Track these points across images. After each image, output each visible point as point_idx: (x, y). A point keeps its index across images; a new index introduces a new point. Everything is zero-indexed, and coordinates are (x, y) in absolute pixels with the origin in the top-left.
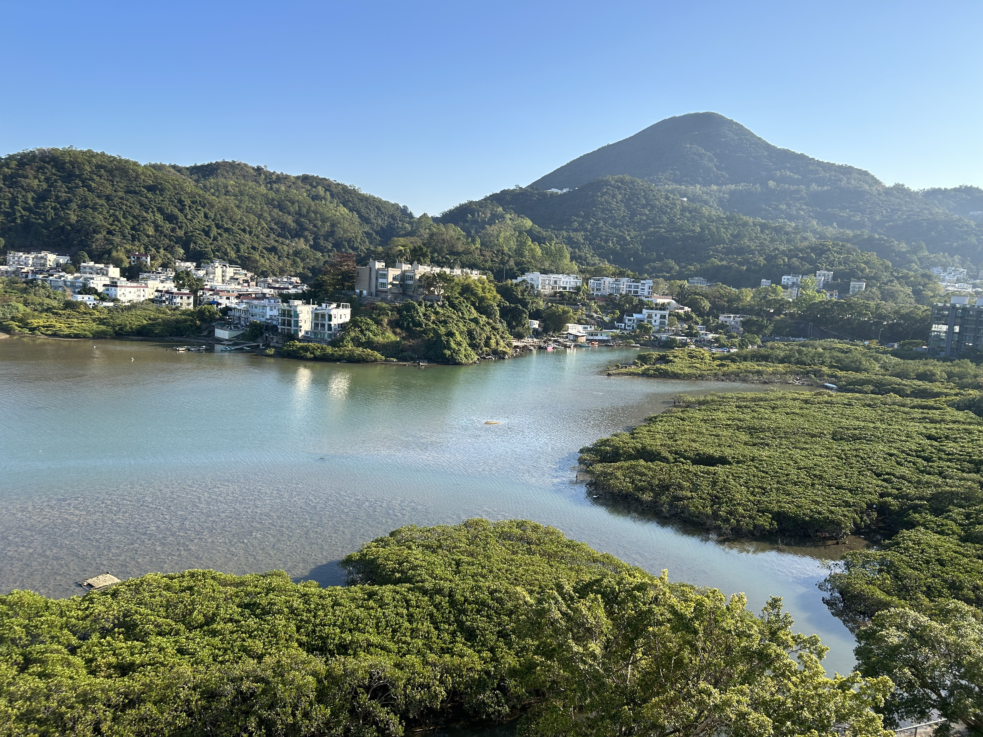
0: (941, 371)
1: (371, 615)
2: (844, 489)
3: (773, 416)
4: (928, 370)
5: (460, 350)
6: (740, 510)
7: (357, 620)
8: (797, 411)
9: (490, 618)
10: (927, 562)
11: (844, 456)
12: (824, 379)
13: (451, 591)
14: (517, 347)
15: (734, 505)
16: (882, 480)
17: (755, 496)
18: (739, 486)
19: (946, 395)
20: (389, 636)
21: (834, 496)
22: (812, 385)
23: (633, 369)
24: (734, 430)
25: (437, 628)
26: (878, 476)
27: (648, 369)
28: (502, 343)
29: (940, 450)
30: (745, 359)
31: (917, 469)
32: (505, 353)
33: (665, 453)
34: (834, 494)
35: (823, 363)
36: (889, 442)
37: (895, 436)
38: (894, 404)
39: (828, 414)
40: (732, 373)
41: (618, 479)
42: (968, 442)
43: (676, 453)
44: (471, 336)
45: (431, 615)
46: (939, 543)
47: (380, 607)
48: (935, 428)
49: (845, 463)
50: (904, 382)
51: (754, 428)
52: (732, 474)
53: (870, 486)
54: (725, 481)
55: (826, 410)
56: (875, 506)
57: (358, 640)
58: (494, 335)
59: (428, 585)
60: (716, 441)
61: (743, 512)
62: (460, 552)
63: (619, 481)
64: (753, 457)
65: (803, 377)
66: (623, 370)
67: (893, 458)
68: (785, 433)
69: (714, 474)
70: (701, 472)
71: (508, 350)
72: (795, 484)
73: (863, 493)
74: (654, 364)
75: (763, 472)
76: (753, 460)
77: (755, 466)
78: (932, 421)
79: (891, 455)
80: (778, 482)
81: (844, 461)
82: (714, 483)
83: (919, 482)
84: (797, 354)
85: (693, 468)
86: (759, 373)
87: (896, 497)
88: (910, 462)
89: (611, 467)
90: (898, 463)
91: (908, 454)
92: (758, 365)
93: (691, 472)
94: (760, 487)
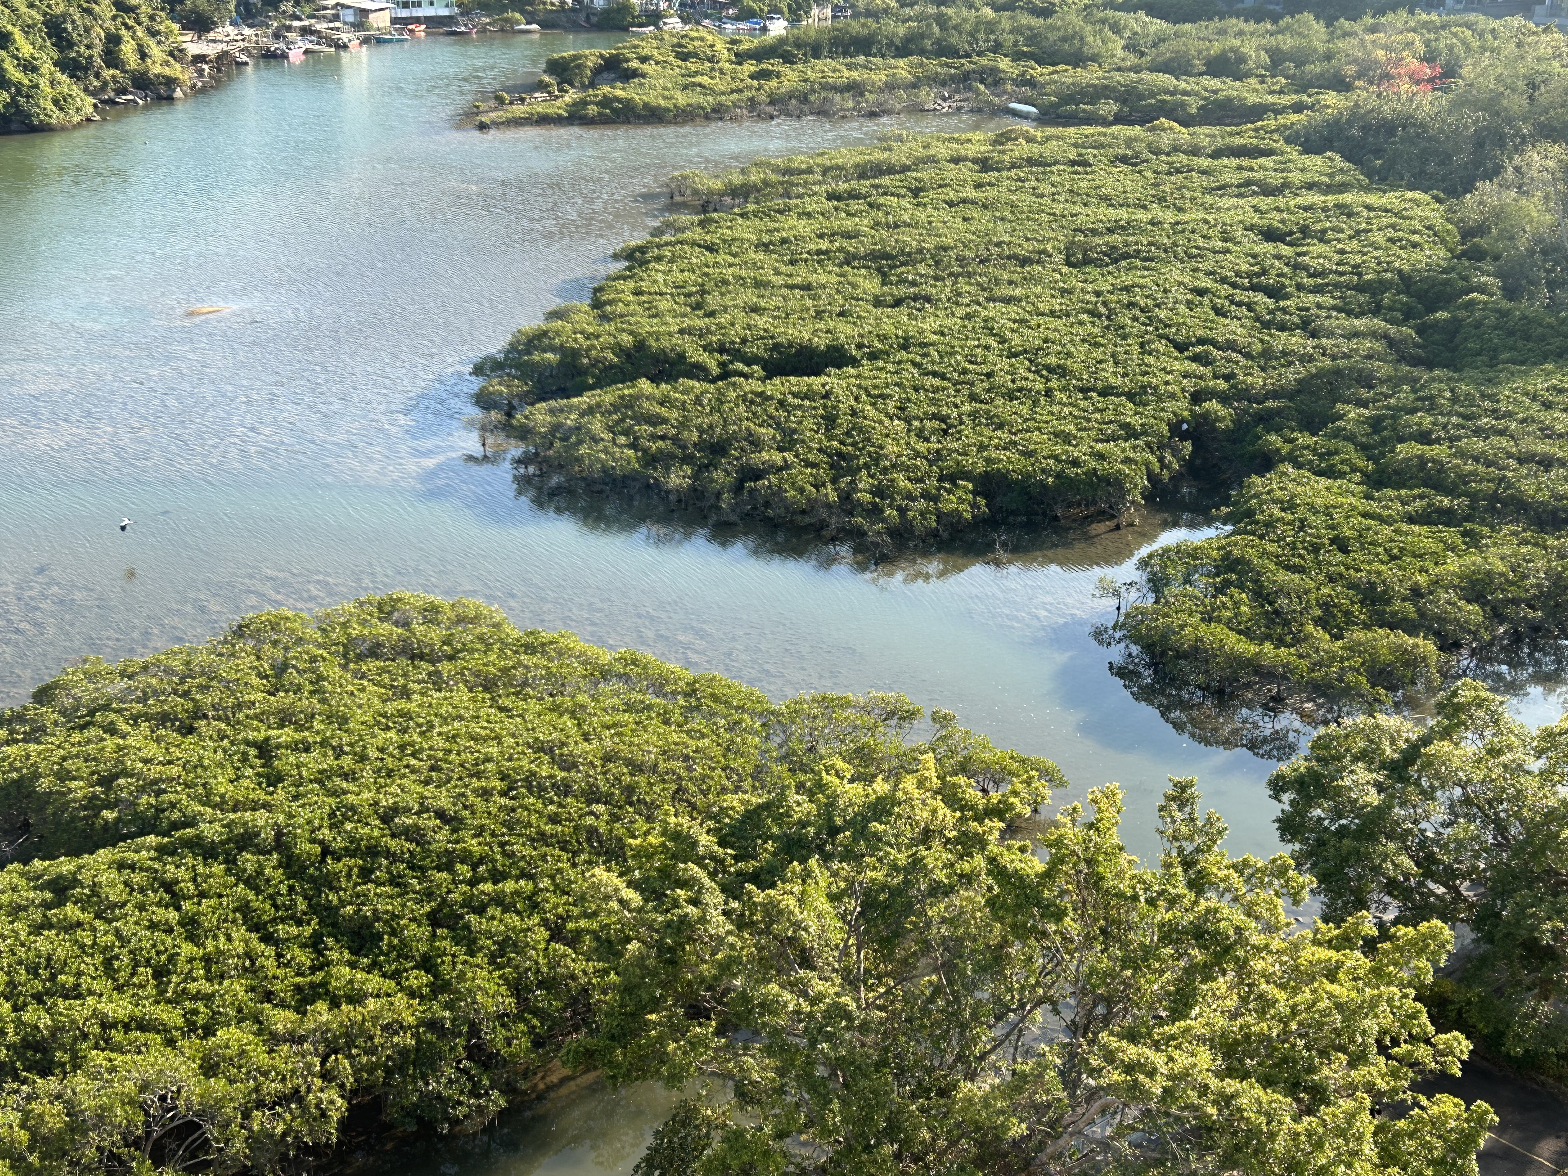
0: (1257, 50)
1: (82, 947)
2: (1118, 395)
3: (922, 216)
4: (1231, 49)
5: (37, 86)
6: (902, 482)
7: (48, 966)
8: (970, 193)
9: (398, 885)
10: (1315, 549)
11: (1103, 310)
12: (1005, 92)
13: (279, 834)
14: (200, 59)
15: (885, 471)
16: (1188, 358)
17: (927, 440)
18: (887, 422)
19: (1278, 111)
20: (151, 990)
21: (1098, 416)
22: (980, 111)
23: (539, 103)
24: (840, 266)
25: (267, 939)
26: (1181, 352)
27: (584, 103)
28: (156, 51)
29: (1296, 267)
30: (816, 51)
31: (1257, 319)
32: (171, 82)
33: (697, 355)
34: (1097, 410)
35: (997, 48)
36: (1191, 257)
37: (1201, 242)
38: (1176, 149)
39: (1042, 196)
40: (791, 95)
41: (596, 440)
42: (1351, 238)
43: (722, 350)
44: (60, 38)
45: (244, 908)
46: (1332, 500)
47: (98, 916)
48: (1278, 209)
49: (1107, 328)
50: (1183, 85)
51: (887, 256)
52: (866, 390)
53: (1169, 377)
54: (854, 413)
55: (1034, 183)
56: (1185, 426)
57: (73, 1022)
58: (128, 28)
59: (211, 831)
60: (809, 303)
61: (909, 485)
62: (256, 717)
63: (601, 446)
64: (906, 339)
65: (957, 91)
66: (519, 110)
67: (1206, 300)
68: (960, 259)
69: (826, 396)
70: (795, 395)
71: (175, 70)
72: (1011, 396)
73: (1160, 399)
74: (592, 85)
75: (935, 374)
76: (905, 347)
77: (915, 364)
78: (1268, 191)
79: (1201, 292)
80: (973, 398)
81: (1106, 323)
82: (830, 420)
83: (1267, 353)
84: (936, 29)
85: (776, 387)
86: (854, 88)
87: (1224, 399)
88: (1239, 304)
89: (571, 409)
90: (1219, 312)
91: (1234, 285)
92: (849, 67)
93: (771, 398)
94: (934, 417)
